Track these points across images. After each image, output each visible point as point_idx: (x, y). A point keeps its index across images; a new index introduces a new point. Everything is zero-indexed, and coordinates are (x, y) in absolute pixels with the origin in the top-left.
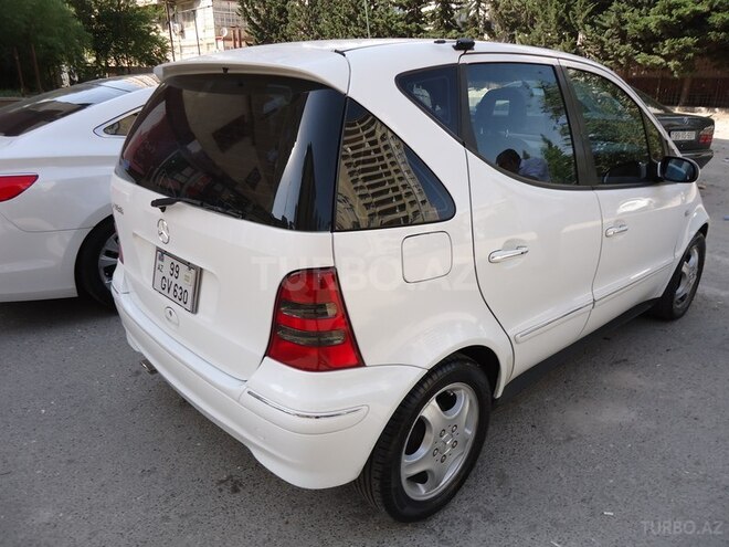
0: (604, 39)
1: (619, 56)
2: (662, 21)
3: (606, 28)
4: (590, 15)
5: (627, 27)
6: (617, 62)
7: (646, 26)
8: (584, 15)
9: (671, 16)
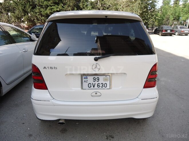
0: (37, 15)
1: (42, 20)
2: (50, 12)
3: (37, 13)
4: (31, 9)
5: (42, 13)
6: (42, 21)
7: (47, 13)
8: (30, 9)
9: (52, 11)
